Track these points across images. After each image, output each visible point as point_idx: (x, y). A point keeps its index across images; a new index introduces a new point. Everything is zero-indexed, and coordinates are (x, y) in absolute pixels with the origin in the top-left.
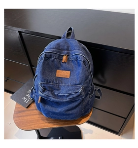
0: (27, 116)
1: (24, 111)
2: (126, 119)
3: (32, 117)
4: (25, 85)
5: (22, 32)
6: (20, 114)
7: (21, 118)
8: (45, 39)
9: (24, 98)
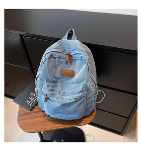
0: (31, 118)
1: (28, 114)
2: (128, 118)
3: (36, 119)
5: (23, 36)
6: (24, 117)
7: (25, 121)
9: (28, 101)
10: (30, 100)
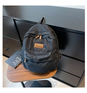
4: (15, 54)
5: (16, 20)
6: (11, 72)
8: (29, 24)
9: (14, 62)
10: (15, 62)
